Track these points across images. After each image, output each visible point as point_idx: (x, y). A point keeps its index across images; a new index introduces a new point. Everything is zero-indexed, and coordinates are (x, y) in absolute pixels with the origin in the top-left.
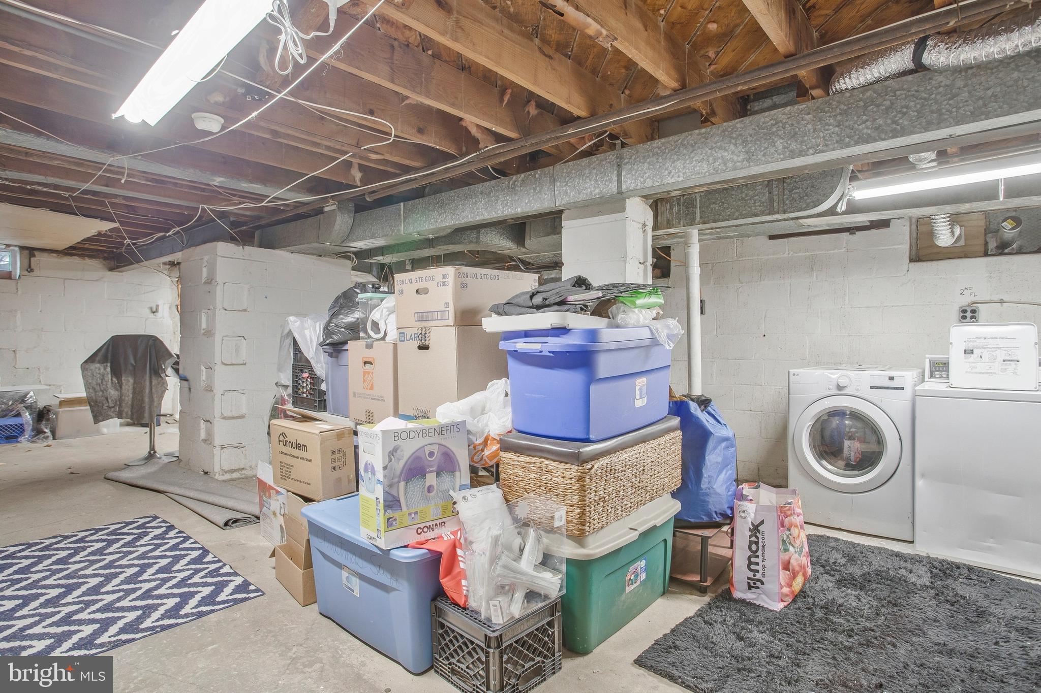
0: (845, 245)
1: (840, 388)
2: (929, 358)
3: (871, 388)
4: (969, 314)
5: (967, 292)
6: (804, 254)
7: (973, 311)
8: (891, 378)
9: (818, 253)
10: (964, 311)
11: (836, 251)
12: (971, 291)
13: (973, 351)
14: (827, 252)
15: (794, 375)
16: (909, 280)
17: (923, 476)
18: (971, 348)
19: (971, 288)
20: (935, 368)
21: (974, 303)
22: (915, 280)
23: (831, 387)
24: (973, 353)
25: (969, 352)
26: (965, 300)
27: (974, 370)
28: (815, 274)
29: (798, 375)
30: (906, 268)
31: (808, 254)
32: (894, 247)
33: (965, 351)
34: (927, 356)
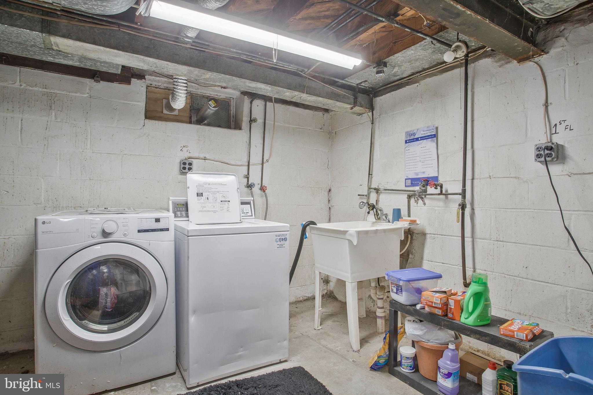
0: (88, 91)
1: (105, 234)
2: (172, 200)
3: (139, 231)
4: (187, 166)
5: (185, 149)
6: (41, 90)
7: (190, 164)
8: (157, 220)
9: (58, 92)
10: (184, 164)
11: (78, 95)
12: (187, 149)
13: (202, 194)
14: (68, 93)
15: (44, 223)
16: (145, 134)
17: (194, 312)
18: (201, 192)
19: (187, 147)
20: (177, 209)
21: (189, 158)
22: (149, 135)
23: (95, 234)
24: (202, 196)
25: (200, 195)
26: (184, 155)
27: (205, 209)
28: (53, 114)
29: (50, 223)
30: (142, 123)
31: (45, 90)
32: (132, 103)
33: (197, 194)
34: (171, 198)
